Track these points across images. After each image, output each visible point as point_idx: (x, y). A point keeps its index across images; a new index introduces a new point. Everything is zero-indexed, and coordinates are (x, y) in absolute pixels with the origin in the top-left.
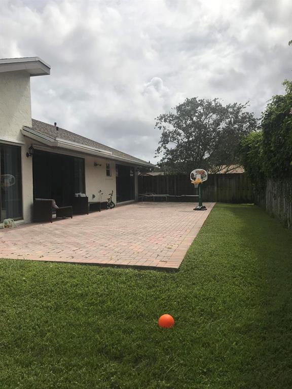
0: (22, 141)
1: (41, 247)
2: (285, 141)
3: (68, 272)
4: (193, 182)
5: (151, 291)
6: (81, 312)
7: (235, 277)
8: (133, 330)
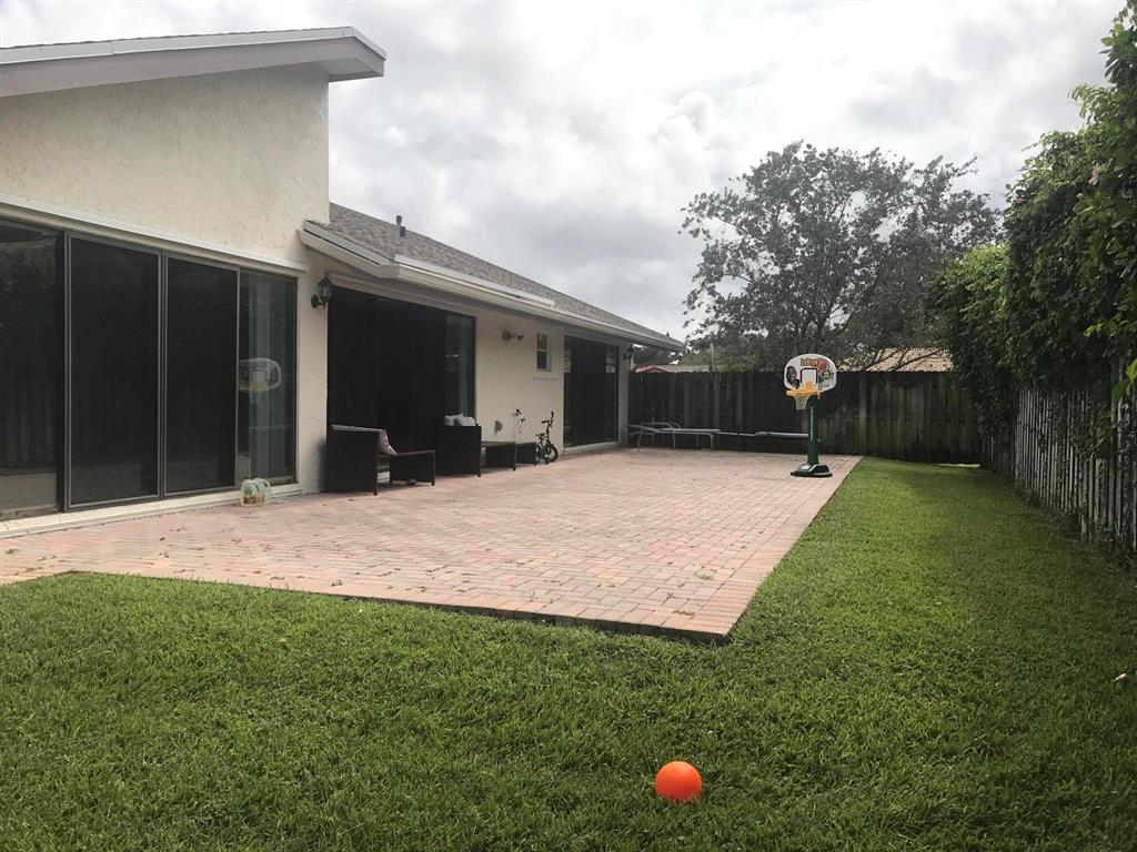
0: (301, 262)
1: (339, 558)
2: (1076, 269)
3: (406, 630)
4: (792, 391)
5: (641, 696)
6: (433, 741)
7: (899, 670)
8: (577, 801)
